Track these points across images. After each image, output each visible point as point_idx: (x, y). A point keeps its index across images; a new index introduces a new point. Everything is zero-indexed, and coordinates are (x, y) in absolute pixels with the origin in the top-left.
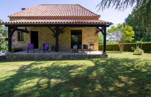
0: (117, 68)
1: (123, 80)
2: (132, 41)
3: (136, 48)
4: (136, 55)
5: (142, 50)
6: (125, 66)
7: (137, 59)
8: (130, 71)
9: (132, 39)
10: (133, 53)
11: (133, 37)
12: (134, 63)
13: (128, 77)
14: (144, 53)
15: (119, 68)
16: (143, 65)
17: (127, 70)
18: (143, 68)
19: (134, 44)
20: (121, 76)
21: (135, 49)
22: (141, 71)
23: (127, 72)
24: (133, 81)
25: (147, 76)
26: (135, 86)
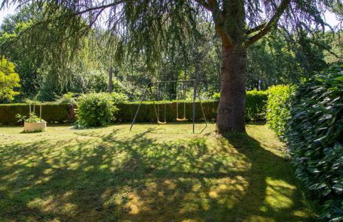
0: (5, 181)
1: (47, 209)
2: (13, 99)
3: (28, 117)
4: (31, 132)
5: (42, 120)
6: (23, 166)
7: (41, 142)
8: (46, 176)
9: (13, 93)
10: (21, 129)
11: (16, 89)
12: (41, 154)
13: (51, 194)
14: (47, 126)
15: (12, 179)
16: (63, 154)
17: (36, 178)
18: (68, 162)
19: (19, 106)
20: (32, 200)
21: (26, 118)
22: (68, 169)
23: (40, 182)
24: (71, 200)
25: (88, 177)
26: (84, 212)
